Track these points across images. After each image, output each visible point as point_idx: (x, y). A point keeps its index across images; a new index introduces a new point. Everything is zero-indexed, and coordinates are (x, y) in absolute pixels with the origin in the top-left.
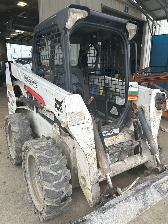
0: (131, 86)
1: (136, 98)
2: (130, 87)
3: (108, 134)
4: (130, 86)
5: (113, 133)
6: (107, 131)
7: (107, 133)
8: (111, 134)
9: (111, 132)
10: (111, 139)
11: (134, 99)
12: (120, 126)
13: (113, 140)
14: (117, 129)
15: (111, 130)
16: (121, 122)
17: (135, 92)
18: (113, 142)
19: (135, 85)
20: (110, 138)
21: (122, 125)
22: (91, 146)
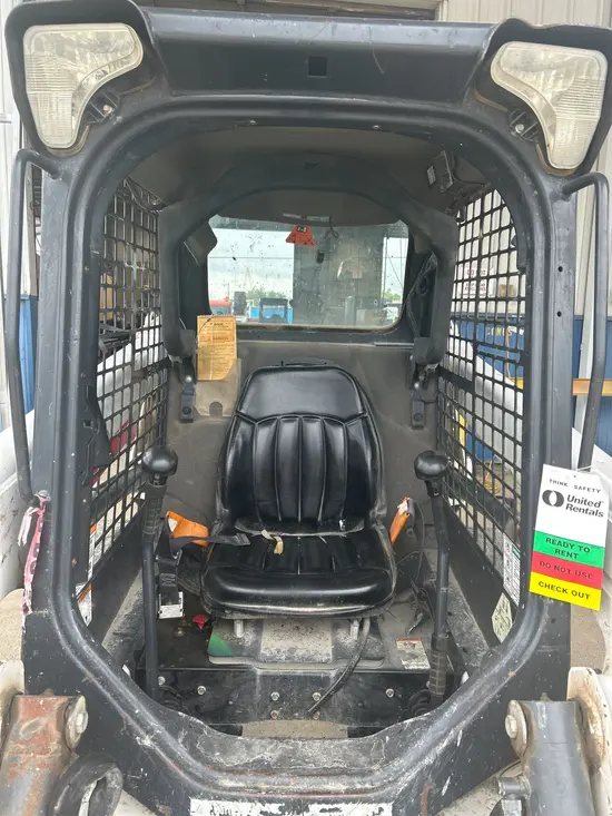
0: (553, 498)
1: (595, 594)
2: (547, 501)
4: (547, 494)
11: (574, 593)
12: (402, 784)
16: (428, 761)
17: (586, 548)
19: (579, 495)
21: (430, 785)
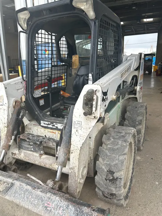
3: (50, 126)
5: (56, 127)
6: (50, 123)
7: (49, 124)
8: (54, 127)
9: (54, 126)
10: (53, 132)
13: (54, 134)
14: (62, 125)
15: (54, 124)
18: (54, 136)
20: (51, 131)
22: (4, 124)
